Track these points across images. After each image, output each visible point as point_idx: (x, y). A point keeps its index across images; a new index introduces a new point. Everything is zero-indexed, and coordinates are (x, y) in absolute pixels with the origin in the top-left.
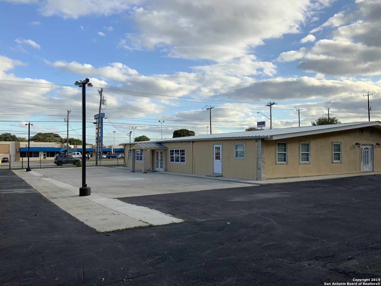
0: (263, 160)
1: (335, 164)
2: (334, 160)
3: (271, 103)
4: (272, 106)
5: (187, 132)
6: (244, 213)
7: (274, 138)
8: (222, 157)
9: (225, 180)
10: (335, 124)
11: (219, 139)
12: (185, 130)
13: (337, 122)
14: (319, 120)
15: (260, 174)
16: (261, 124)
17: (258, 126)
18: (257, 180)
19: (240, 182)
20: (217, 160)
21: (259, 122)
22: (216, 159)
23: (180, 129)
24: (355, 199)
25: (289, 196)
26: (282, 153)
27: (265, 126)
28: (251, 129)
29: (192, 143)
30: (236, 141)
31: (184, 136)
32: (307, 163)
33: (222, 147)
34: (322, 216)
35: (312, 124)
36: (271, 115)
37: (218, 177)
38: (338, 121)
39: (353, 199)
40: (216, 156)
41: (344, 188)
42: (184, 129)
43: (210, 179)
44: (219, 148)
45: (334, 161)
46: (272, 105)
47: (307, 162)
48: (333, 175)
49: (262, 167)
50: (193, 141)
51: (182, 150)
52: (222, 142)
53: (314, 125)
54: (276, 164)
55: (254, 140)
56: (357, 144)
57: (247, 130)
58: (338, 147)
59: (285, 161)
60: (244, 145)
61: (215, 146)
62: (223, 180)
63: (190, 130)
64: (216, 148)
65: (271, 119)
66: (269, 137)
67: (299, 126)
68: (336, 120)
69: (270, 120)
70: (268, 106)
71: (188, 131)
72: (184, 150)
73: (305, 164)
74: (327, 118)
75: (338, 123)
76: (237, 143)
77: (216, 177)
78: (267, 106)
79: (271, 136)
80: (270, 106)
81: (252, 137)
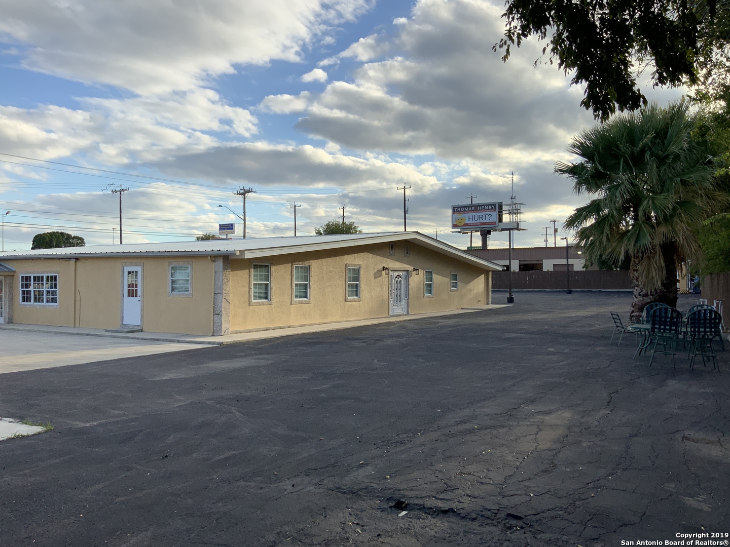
0: (226, 298)
1: (350, 303)
2: (349, 296)
3: (244, 190)
4: (246, 196)
5: (67, 239)
6: (180, 401)
7: (248, 256)
8: (143, 292)
9: (149, 339)
10: (352, 233)
11: (135, 254)
12: (62, 234)
13: (357, 231)
14: (328, 225)
15: (220, 324)
16: (227, 228)
17: (221, 231)
18: (213, 335)
19: (178, 342)
20: (131, 298)
21: (223, 225)
22: (129, 295)
23: (50, 231)
24: (378, 361)
25: (271, 362)
26: (262, 284)
27: (233, 233)
28: (206, 238)
29: (76, 262)
30: (171, 260)
31: (58, 246)
32: (304, 301)
33: (143, 270)
34: (323, 395)
35: (317, 233)
36: (244, 213)
37: (133, 333)
38: (358, 229)
39: (375, 361)
40: (129, 290)
41: (363, 344)
42: (60, 231)
43: (114, 337)
44: (137, 272)
45: (349, 298)
46: (247, 194)
47: (305, 299)
48: (346, 321)
49: (223, 309)
50: (77, 259)
51: (51, 277)
52: (143, 260)
53: (319, 233)
54: (250, 304)
55: (209, 257)
56: (384, 269)
57: (198, 239)
58: (355, 275)
59: (266, 298)
60: (189, 267)
61: (127, 269)
62: (142, 339)
63: (73, 233)
64: (129, 273)
65: (245, 220)
66: (238, 253)
67: (295, 235)
68: (355, 228)
69: (243, 222)
70: (240, 194)
71: (69, 236)
72: (55, 277)
73: (302, 303)
74: (341, 223)
75: (358, 233)
76: (175, 264)
77: (128, 332)
78: (237, 194)
79: (242, 252)
80: (244, 194)
81: (205, 253)
